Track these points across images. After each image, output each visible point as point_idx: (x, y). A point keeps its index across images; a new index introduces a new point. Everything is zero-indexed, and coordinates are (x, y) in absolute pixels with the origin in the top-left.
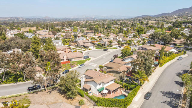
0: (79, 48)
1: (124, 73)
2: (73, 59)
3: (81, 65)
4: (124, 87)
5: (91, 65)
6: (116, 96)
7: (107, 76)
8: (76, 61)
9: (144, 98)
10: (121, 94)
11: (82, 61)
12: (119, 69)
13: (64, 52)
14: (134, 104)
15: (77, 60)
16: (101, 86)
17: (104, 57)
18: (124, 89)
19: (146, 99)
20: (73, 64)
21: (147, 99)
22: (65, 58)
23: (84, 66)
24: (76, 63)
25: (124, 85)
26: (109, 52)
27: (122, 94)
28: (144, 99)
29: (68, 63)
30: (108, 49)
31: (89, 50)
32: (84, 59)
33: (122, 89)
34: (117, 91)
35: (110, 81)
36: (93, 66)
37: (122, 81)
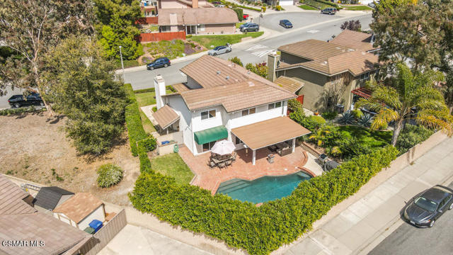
0: (249, 3)
1: (347, 84)
2: (203, 29)
3: (216, 49)
4: (320, 143)
5: (251, 52)
6: (270, 174)
7: (251, 84)
8: (211, 34)
9: (403, 216)
10: (295, 170)
11: (229, 37)
12: (324, 64)
13: (186, 7)
14: (328, 238)
15: (217, 32)
16: (215, 122)
17: (311, 31)
18: (321, 151)
19: (408, 222)
20: (195, 44)
21: (417, 226)
22: (176, 24)
23: (227, 52)
24: (208, 41)
25: (324, 134)
26: (340, 17)
27: (304, 171)
28: (402, 222)
29: (179, 39)
30: (338, 10)
31: (277, 10)
32: (241, 33)
33: (313, 147)
34: (290, 152)
35: (261, 107)
36: (255, 54)
37: (329, 116)
